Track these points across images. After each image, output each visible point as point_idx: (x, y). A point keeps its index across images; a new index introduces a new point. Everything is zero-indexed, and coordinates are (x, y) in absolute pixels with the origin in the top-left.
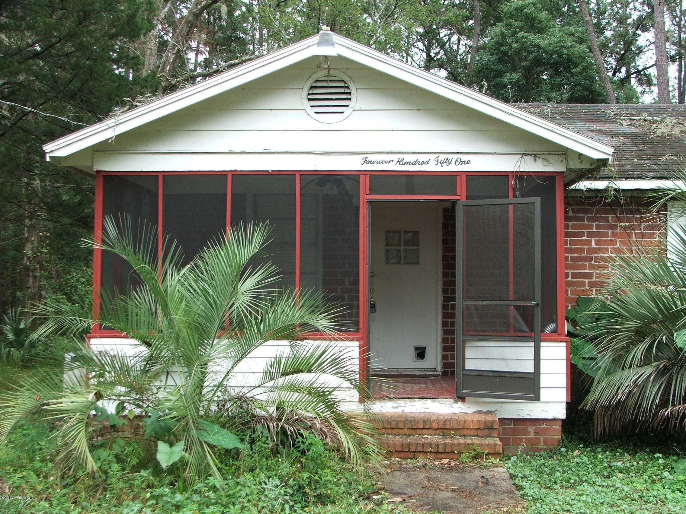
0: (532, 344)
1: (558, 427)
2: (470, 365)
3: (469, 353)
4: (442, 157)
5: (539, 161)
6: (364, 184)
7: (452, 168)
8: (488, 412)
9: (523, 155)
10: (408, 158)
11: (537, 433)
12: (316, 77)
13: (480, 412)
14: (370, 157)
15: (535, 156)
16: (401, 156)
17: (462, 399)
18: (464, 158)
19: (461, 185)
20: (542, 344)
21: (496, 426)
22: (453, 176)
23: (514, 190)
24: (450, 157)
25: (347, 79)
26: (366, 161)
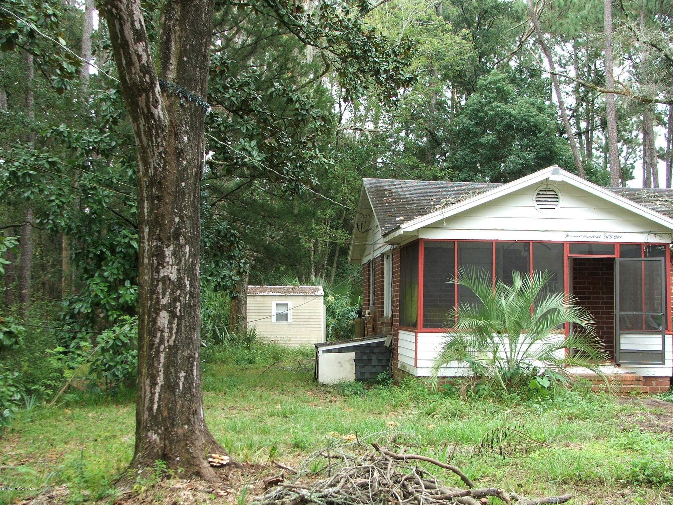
0: (661, 336)
1: (668, 381)
2: (623, 347)
3: (622, 341)
4: (607, 234)
5: (657, 237)
6: (567, 248)
7: (613, 240)
8: (632, 373)
9: (649, 234)
10: (589, 234)
11: (657, 384)
12: (540, 189)
13: (628, 373)
14: (570, 234)
15: (655, 234)
16: (586, 233)
17: (619, 366)
18: (618, 235)
19: (617, 250)
20: (666, 336)
21: (641, 379)
22: (613, 245)
23: (645, 253)
24: (611, 234)
25: (556, 190)
26: (568, 236)
